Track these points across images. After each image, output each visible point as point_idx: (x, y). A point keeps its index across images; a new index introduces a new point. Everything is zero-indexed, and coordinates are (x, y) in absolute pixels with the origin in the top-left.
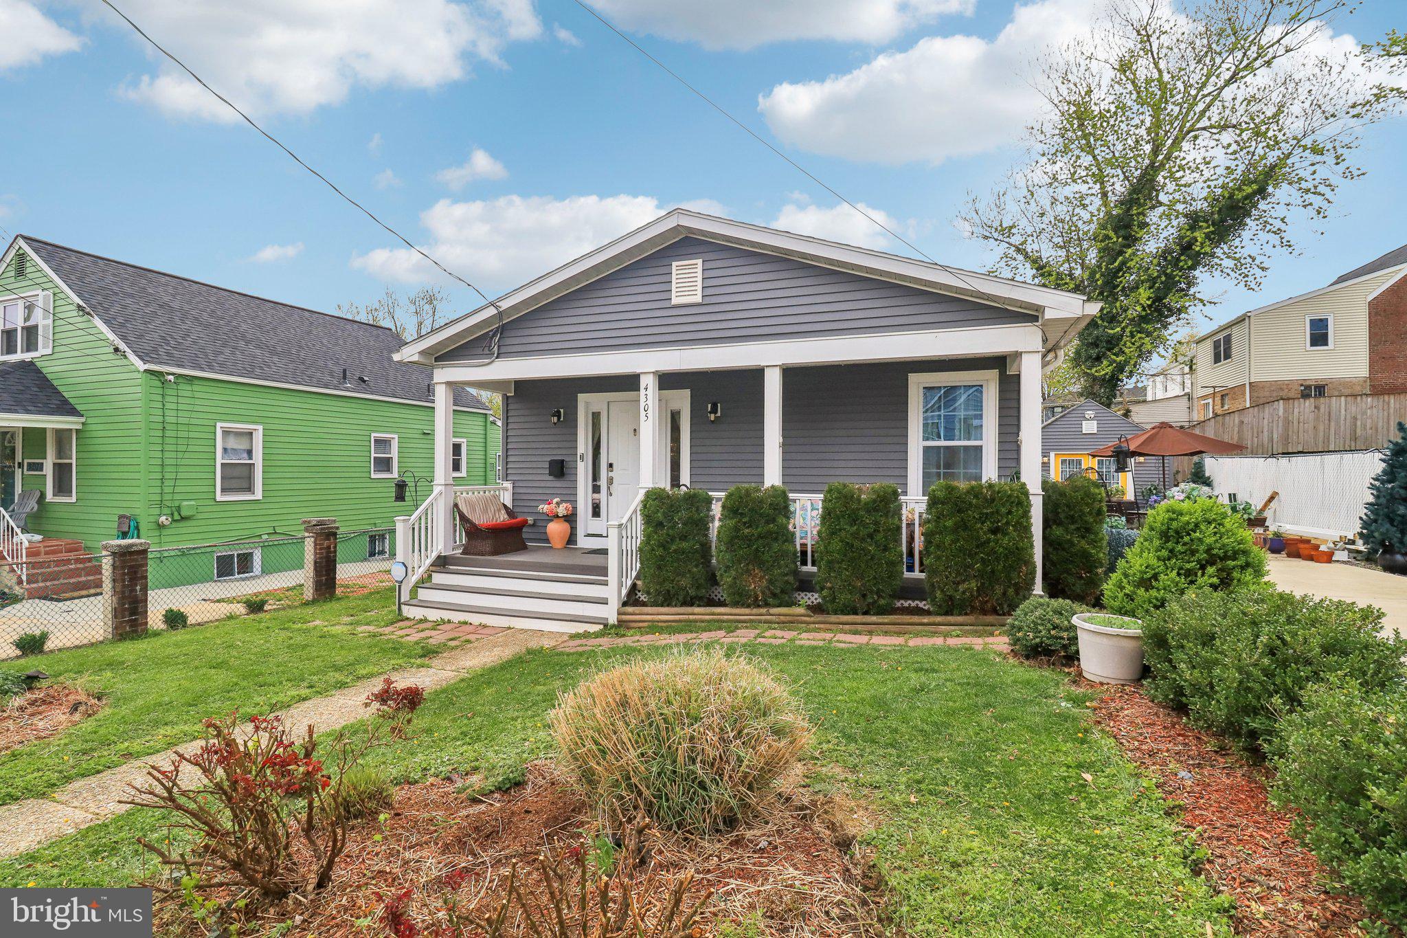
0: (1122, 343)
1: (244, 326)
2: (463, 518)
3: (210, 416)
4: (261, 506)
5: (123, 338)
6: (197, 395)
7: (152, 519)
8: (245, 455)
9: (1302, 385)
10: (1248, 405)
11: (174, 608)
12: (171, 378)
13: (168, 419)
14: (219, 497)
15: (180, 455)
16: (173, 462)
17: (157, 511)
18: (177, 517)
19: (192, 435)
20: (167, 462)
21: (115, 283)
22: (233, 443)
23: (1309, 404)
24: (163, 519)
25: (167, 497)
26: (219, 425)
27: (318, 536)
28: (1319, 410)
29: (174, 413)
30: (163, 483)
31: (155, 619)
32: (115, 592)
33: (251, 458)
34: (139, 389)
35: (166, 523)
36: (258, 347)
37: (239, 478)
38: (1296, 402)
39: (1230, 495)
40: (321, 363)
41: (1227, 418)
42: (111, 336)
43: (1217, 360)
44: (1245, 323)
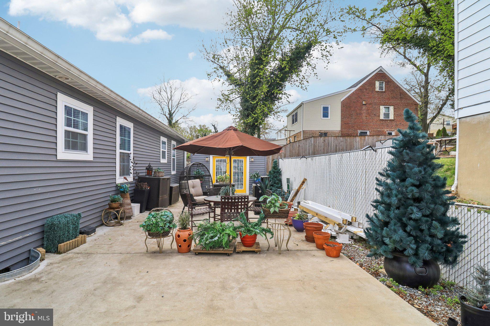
0: (257, 109)
9: (320, 132)
10: (302, 139)
23: (322, 139)
28: (325, 142)
38: (318, 138)
39: (287, 179)
41: (294, 144)
43: (293, 123)
44: (302, 107)
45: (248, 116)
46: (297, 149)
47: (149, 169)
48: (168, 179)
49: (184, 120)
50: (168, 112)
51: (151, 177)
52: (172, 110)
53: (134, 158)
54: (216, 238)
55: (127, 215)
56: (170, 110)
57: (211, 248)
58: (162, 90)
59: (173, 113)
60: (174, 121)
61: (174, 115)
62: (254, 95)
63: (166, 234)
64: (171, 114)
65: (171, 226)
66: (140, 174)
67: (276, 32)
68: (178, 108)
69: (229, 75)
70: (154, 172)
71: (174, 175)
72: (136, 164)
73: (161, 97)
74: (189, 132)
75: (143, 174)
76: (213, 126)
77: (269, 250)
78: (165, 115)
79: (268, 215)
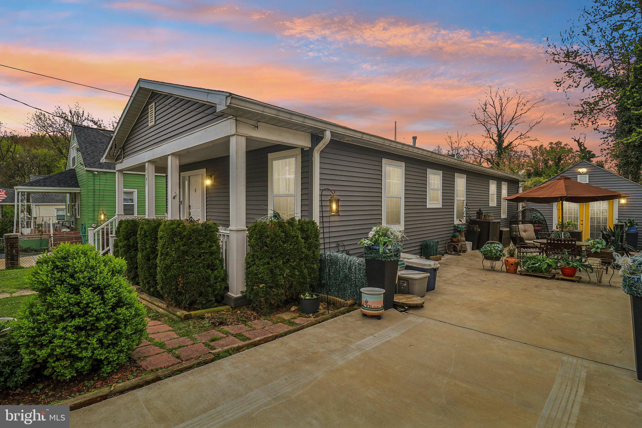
6: (108, 179)
8: (130, 201)
12: (97, 173)
13: (96, 188)
15: (100, 201)
16: (98, 204)
17: (91, 222)
19: (105, 194)
20: (95, 204)
29: (98, 186)
30: (94, 212)
33: (132, 202)
45: (631, 131)
47: (479, 213)
48: (498, 222)
49: (522, 142)
50: (497, 132)
51: (481, 220)
52: (502, 130)
53: (467, 204)
54: (537, 265)
55: (463, 249)
56: (500, 129)
57: (532, 271)
58: (488, 106)
59: (504, 133)
60: (505, 144)
61: (505, 136)
63: (498, 259)
64: (500, 136)
65: (501, 254)
66: (472, 218)
69: (593, 73)
70: (484, 216)
71: (505, 219)
72: (469, 209)
73: (486, 115)
74: (531, 157)
75: (474, 218)
76: (577, 141)
77: (589, 283)
78: (493, 138)
79: (590, 255)
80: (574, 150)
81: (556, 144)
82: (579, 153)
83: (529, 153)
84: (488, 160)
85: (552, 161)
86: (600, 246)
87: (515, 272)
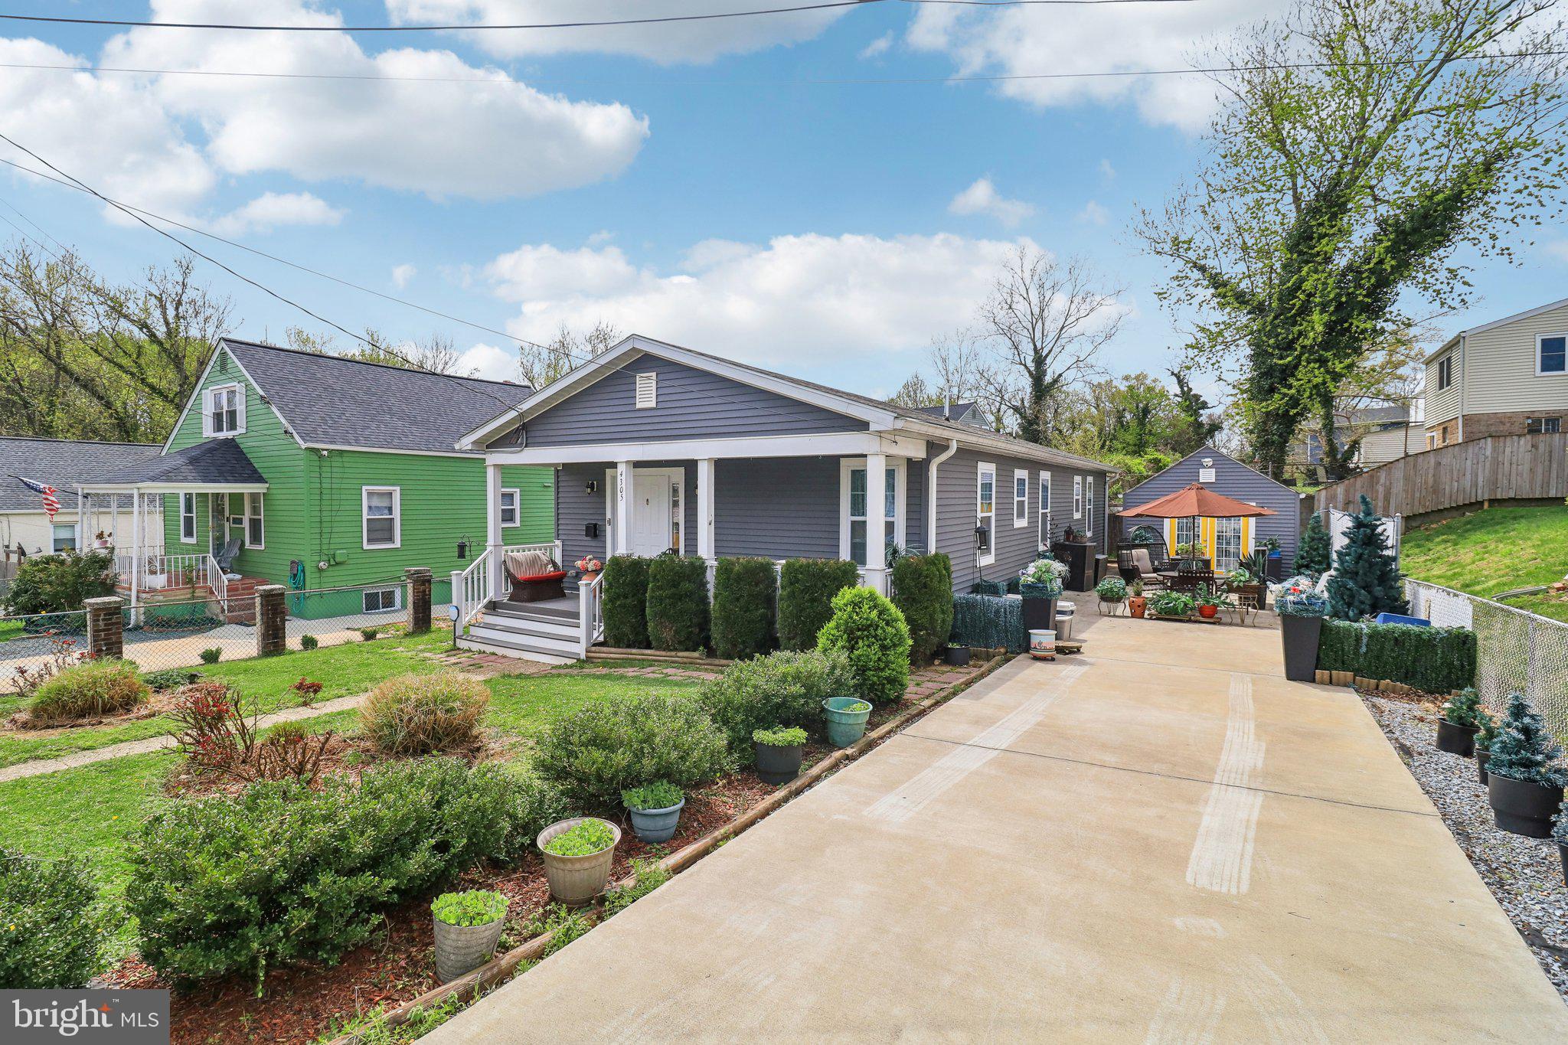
1: (393, 400)
2: (507, 570)
3: (355, 481)
4: (401, 553)
5: (291, 422)
6: (346, 465)
7: (314, 564)
8: (386, 511)
9: (1529, 418)
10: (1458, 442)
11: (309, 635)
12: (325, 453)
13: (324, 485)
14: (366, 546)
15: (334, 513)
16: (329, 519)
17: (317, 558)
18: (332, 563)
19: (343, 497)
20: (324, 519)
21: (291, 373)
22: (376, 502)
24: (322, 564)
25: (325, 547)
26: (364, 488)
27: (415, 582)
29: (329, 480)
30: (321, 536)
31: (293, 642)
32: (263, 623)
33: (391, 514)
34: (302, 463)
35: (324, 567)
36: (400, 419)
37: (381, 530)
38: (1514, 439)
40: (454, 428)
42: (283, 421)
43: (1441, 387)
44: (1461, 346)
45: (1272, 390)
46: (1431, 471)
47: (1069, 532)
50: (1032, 353)
51: (1071, 543)
52: (1042, 348)
53: (1051, 519)
54: (1171, 605)
56: (1039, 346)
57: (1167, 613)
58: (1017, 298)
59: (1047, 355)
60: (1048, 379)
61: (1048, 361)
62: (1290, 337)
63: (1119, 600)
64: (1040, 361)
67: (1375, 128)
68: (1062, 341)
69: (1217, 282)
70: (1075, 536)
72: (1053, 525)
73: (1013, 315)
75: (1062, 539)
76: (1175, 375)
77: (1231, 624)
78: (1025, 366)
79: (1231, 590)
80: (1172, 393)
81: (1137, 378)
82: (1180, 399)
83: (1089, 397)
84: (1016, 409)
85: (1131, 412)
86: (1243, 579)
87: (1142, 617)
